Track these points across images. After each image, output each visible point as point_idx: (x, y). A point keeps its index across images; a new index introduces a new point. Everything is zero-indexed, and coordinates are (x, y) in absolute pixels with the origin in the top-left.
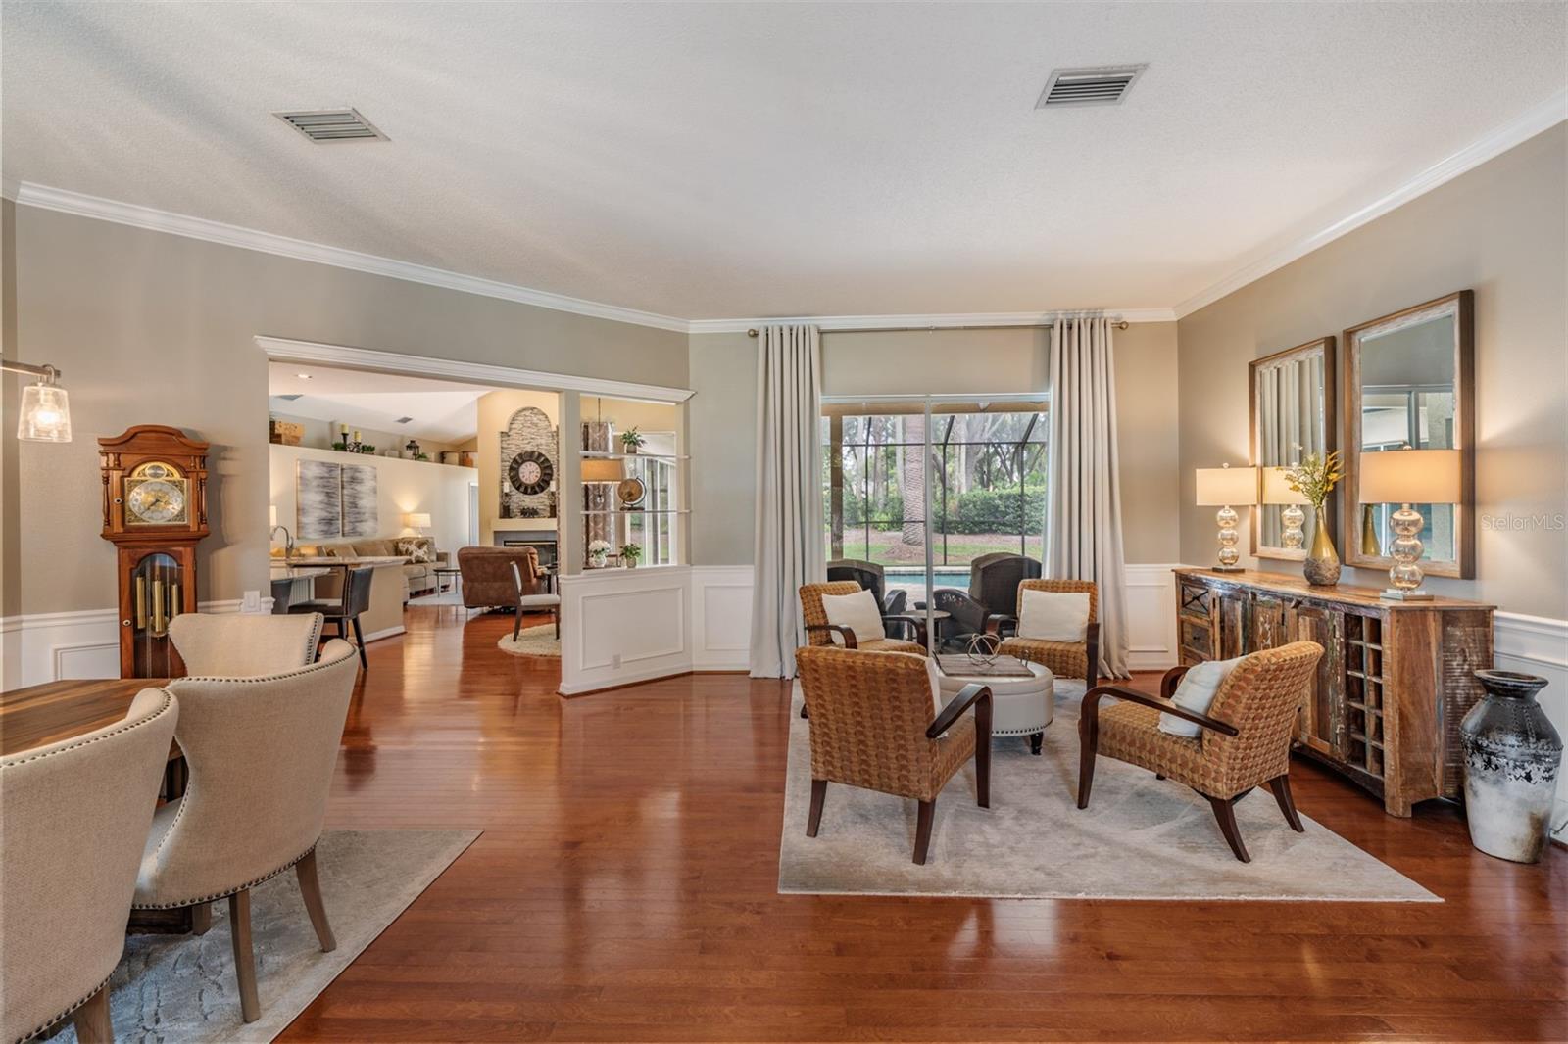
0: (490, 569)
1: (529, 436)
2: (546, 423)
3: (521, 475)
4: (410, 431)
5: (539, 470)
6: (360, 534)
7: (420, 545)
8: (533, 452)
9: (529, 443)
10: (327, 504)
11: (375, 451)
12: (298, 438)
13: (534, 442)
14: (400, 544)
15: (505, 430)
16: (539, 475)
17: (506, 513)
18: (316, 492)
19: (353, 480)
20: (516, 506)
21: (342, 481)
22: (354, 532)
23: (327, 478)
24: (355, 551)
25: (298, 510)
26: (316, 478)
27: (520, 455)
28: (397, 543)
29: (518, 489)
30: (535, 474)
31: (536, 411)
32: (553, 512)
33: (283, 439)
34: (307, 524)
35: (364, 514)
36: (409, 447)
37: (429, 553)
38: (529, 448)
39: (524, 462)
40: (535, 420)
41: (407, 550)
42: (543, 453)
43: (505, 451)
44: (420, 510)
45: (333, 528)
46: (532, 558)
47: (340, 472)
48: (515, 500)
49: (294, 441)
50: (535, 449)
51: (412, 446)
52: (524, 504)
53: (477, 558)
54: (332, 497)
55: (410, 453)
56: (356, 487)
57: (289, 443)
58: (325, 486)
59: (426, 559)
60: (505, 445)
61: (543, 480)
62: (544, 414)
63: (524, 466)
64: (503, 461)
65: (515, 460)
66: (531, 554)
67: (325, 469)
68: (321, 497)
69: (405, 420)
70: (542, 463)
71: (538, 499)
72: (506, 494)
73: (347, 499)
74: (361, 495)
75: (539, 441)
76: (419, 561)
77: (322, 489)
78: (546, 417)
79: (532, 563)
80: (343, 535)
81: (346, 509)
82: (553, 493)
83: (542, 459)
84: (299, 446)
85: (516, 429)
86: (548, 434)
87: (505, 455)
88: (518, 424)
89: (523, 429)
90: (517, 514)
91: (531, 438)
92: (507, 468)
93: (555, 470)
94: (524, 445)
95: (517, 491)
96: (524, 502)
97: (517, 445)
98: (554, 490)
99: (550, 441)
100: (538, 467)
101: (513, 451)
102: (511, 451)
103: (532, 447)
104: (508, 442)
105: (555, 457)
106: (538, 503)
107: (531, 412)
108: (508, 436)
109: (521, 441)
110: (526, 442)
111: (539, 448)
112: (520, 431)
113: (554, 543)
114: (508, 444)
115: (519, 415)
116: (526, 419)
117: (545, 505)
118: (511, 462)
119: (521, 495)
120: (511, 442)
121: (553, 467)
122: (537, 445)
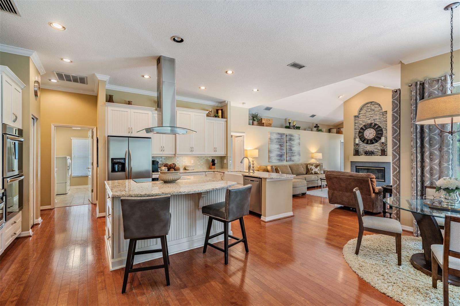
0: (343, 184)
1: (369, 115)
2: (380, 108)
3: (365, 135)
4: (315, 121)
5: (375, 132)
6: (293, 161)
7: (316, 166)
8: (372, 124)
9: (369, 119)
10: (280, 149)
11: (300, 129)
12: (271, 124)
13: (372, 119)
14: (309, 166)
15: (356, 114)
16: (375, 134)
17: (357, 153)
18: (276, 144)
19: (290, 140)
20: (362, 150)
21: (286, 140)
22: (290, 160)
23: (280, 139)
24: (290, 168)
25: (269, 151)
26: (276, 139)
27: (365, 126)
28: (307, 165)
29: (363, 142)
30: (373, 134)
31: (373, 103)
32: (384, 153)
33: (265, 125)
34: (272, 157)
35: (294, 153)
36: (315, 127)
37: (320, 170)
38: (369, 122)
39: (366, 129)
40: (373, 107)
41: (311, 168)
42: (377, 123)
43: (356, 124)
44: (318, 152)
45: (282, 158)
46: (371, 181)
47: (285, 137)
48: (361, 147)
49: (269, 125)
50: (373, 122)
51: (317, 126)
52: (366, 149)
53: (336, 177)
54: (282, 146)
55: (315, 129)
56: (291, 142)
57: (267, 126)
58: (279, 142)
59: (319, 172)
60: (356, 122)
61: (377, 137)
62: (378, 104)
63: (366, 131)
64: (355, 129)
65: (362, 128)
66: (370, 178)
67: (280, 136)
68: (278, 146)
69: (313, 116)
70: (377, 128)
71: (374, 146)
72: (357, 144)
73: (288, 147)
74: (294, 145)
75: (375, 117)
76: (316, 173)
77: (278, 143)
78: (380, 105)
79: (372, 184)
80: (286, 161)
81: (288, 151)
82: (383, 143)
83: (377, 126)
84: (271, 127)
85: (362, 113)
86: (381, 113)
87: (357, 126)
88: (364, 111)
89: (366, 113)
90: (363, 154)
91: (371, 117)
92: (358, 132)
93: (384, 132)
94: (367, 121)
95: (363, 143)
96: (367, 148)
97: (363, 121)
98: (384, 142)
99: (382, 117)
100: (374, 130)
101: (361, 124)
102: (360, 124)
103: (371, 121)
104: (358, 120)
105: (384, 125)
106: (374, 148)
107: (371, 104)
108: (358, 117)
109: (365, 119)
110: (368, 119)
111: (375, 121)
112: (365, 114)
113: (384, 169)
114: (358, 121)
115: (364, 107)
116: (368, 108)
117: (379, 149)
118: (360, 129)
119: (365, 145)
120: (360, 120)
121: (383, 130)
122: (374, 120)
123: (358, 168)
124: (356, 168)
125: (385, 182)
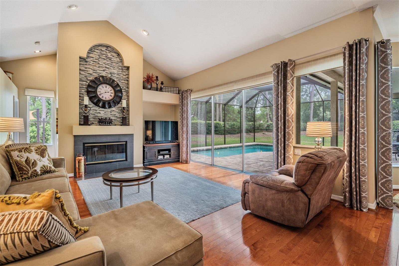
1: (104, 65)
2: (118, 59)
3: (98, 93)
5: (113, 91)
7: (42, 153)
8: (107, 78)
9: (104, 70)
15: (85, 56)
16: (113, 95)
17: (85, 121)
20: (93, 116)
27: (97, 78)
30: (109, 94)
31: (109, 49)
32: (125, 121)
38: (104, 74)
39: (101, 84)
40: (109, 55)
41: (27, 161)
42: (115, 80)
43: (82, 73)
50: (109, 76)
52: (99, 115)
60: (83, 68)
61: (116, 99)
62: (117, 53)
63: (100, 87)
64: (81, 80)
65: (92, 81)
70: (115, 86)
71: (111, 112)
72: (86, 106)
75: (112, 71)
76: (46, 171)
78: (119, 55)
82: (123, 108)
83: (115, 84)
85: (93, 58)
86: (120, 67)
87: (83, 76)
88: (95, 54)
89: (100, 60)
90: (93, 122)
91: (106, 68)
92: (85, 86)
93: (124, 94)
94: (100, 72)
95: (94, 105)
96: (100, 113)
97: (94, 70)
98: (126, 107)
99: (121, 73)
100: (112, 89)
101: (91, 74)
102: (88, 74)
103: (106, 74)
104: (86, 66)
105: (124, 84)
106: (111, 115)
107: (106, 48)
108: (86, 62)
109: (97, 68)
110: (102, 69)
111: (112, 76)
112: (97, 61)
113: (125, 143)
114: (86, 68)
115: (96, 48)
116: (102, 53)
117: (117, 117)
118: (88, 82)
119: (97, 108)
120: (88, 67)
121: (123, 90)
122: (111, 73)
123: (87, 146)
124: (84, 146)
125: (127, 161)
